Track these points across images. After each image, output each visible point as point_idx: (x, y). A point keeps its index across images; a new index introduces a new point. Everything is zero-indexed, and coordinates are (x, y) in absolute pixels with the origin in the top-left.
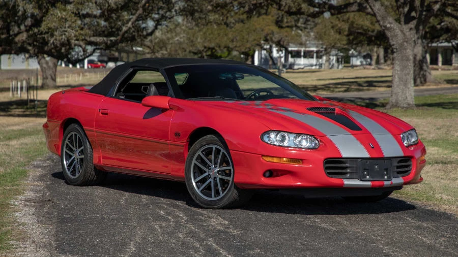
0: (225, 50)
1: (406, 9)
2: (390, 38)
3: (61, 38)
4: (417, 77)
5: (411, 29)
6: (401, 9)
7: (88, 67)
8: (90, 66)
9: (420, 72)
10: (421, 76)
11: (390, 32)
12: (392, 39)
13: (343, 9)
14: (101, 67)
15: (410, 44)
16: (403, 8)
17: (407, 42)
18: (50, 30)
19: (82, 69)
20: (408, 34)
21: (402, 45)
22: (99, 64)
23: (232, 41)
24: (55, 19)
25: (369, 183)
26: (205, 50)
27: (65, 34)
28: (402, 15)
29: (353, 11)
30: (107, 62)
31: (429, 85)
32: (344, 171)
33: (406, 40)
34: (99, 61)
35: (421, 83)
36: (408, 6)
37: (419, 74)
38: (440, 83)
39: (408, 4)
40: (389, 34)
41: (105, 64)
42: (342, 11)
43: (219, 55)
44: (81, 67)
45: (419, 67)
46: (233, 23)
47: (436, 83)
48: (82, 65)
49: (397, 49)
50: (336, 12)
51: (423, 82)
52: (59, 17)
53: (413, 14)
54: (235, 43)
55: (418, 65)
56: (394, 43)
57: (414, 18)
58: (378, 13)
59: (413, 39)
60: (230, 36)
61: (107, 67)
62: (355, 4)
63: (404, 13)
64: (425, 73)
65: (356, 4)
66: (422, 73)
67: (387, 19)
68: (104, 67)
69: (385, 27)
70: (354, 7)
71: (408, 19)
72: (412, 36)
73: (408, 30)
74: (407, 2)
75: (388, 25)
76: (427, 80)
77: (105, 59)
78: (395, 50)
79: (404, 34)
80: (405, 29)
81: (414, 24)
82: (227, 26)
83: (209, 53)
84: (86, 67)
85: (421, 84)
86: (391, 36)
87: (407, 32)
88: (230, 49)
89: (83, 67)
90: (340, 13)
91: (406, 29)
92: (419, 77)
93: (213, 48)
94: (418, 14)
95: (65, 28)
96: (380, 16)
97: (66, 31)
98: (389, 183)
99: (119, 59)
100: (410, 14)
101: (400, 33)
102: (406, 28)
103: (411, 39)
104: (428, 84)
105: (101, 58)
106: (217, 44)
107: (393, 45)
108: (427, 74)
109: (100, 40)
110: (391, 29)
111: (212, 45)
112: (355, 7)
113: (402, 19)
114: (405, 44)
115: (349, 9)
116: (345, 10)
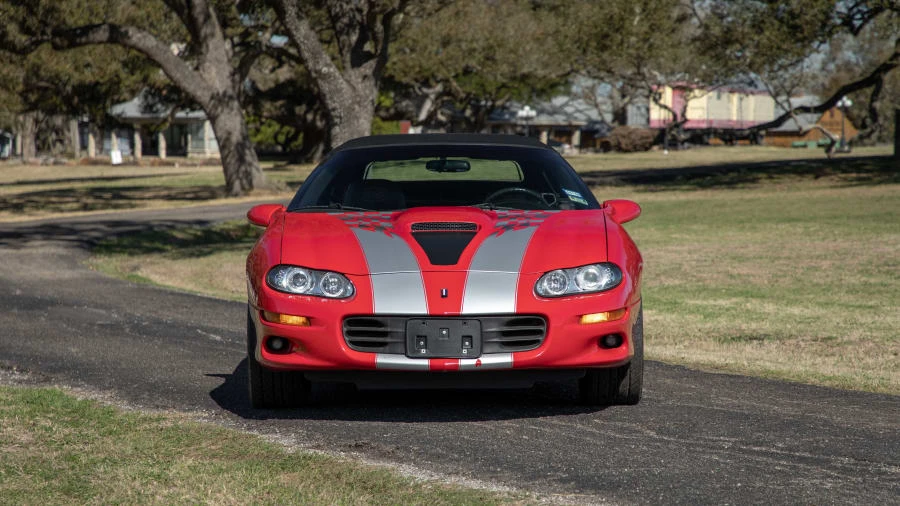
1: (354, 38)
2: (328, 96)
4: (234, 176)
5: (365, 77)
6: (343, 38)
9: (239, 167)
10: (241, 175)
11: (329, 83)
12: (331, 98)
13: (81, 36)
15: (366, 107)
16: (348, 34)
17: (359, 103)
20: (360, 87)
21: (350, 109)
25: (425, 362)
28: (346, 49)
29: (100, 43)
31: (259, 194)
32: (381, 339)
33: (358, 99)
35: (243, 188)
36: (357, 31)
37: (237, 171)
38: (279, 189)
39: (358, 27)
40: (325, 87)
42: (78, 40)
45: (237, 156)
47: (271, 189)
49: (340, 118)
50: (66, 43)
51: (247, 187)
53: (368, 47)
55: (235, 152)
56: (336, 105)
57: (369, 56)
58: (304, 44)
59: (371, 98)
62: (103, 27)
63: (350, 45)
64: (249, 169)
65: (105, 27)
66: (243, 168)
67: (322, 58)
69: (318, 72)
70: (101, 32)
71: (359, 58)
72: (367, 92)
73: (360, 80)
74: (355, 23)
75: (325, 70)
76: (255, 182)
78: (337, 120)
79: (354, 89)
80: (353, 78)
81: (371, 67)
85: (242, 193)
86: (330, 92)
87: (358, 83)
90: (72, 45)
91: (357, 78)
92: (238, 177)
94: (380, 47)
96: (309, 51)
98: (473, 362)
100: (362, 47)
101: (345, 85)
102: (355, 75)
103: (368, 97)
104: (255, 191)
107: (334, 109)
108: (254, 171)
110: (330, 77)
112: (102, 34)
113: (348, 57)
114: (356, 107)
115: (91, 36)
116: (84, 40)
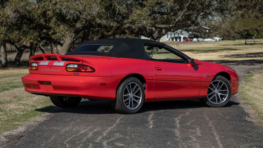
0: (255, 31)
3: (138, 25)
7: (183, 41)
8: (184, 41)
14: (190, 41)
18: (133, 21)
19: (180, 42)
22: (189, 39)
23: (260, 26)
24: (136, 15)
26: (244, 31)
27: (141, 23)
30: (193, 38)
34: (189, 38)
41: (192, 39)
43: (252, 34)
44: (179, 41)
46: (261, 17)
48: (180, 40)
52: (138, 14)
54: (261, 27)
60: (258, 24)
61: (193, 41)
68: (191, 41)
77: (193, 36)
82: (257, 18)
83: (246, 33)
84: (182, 41)
88: (258, 31)
89: (181, 41)
93: (248, 31)
95: (141, 20)
97: (141, 21)
99: (200, 37)
105: (190, 36)
106: (251, 28)
109: (164, 26)
111: (248, 29)
